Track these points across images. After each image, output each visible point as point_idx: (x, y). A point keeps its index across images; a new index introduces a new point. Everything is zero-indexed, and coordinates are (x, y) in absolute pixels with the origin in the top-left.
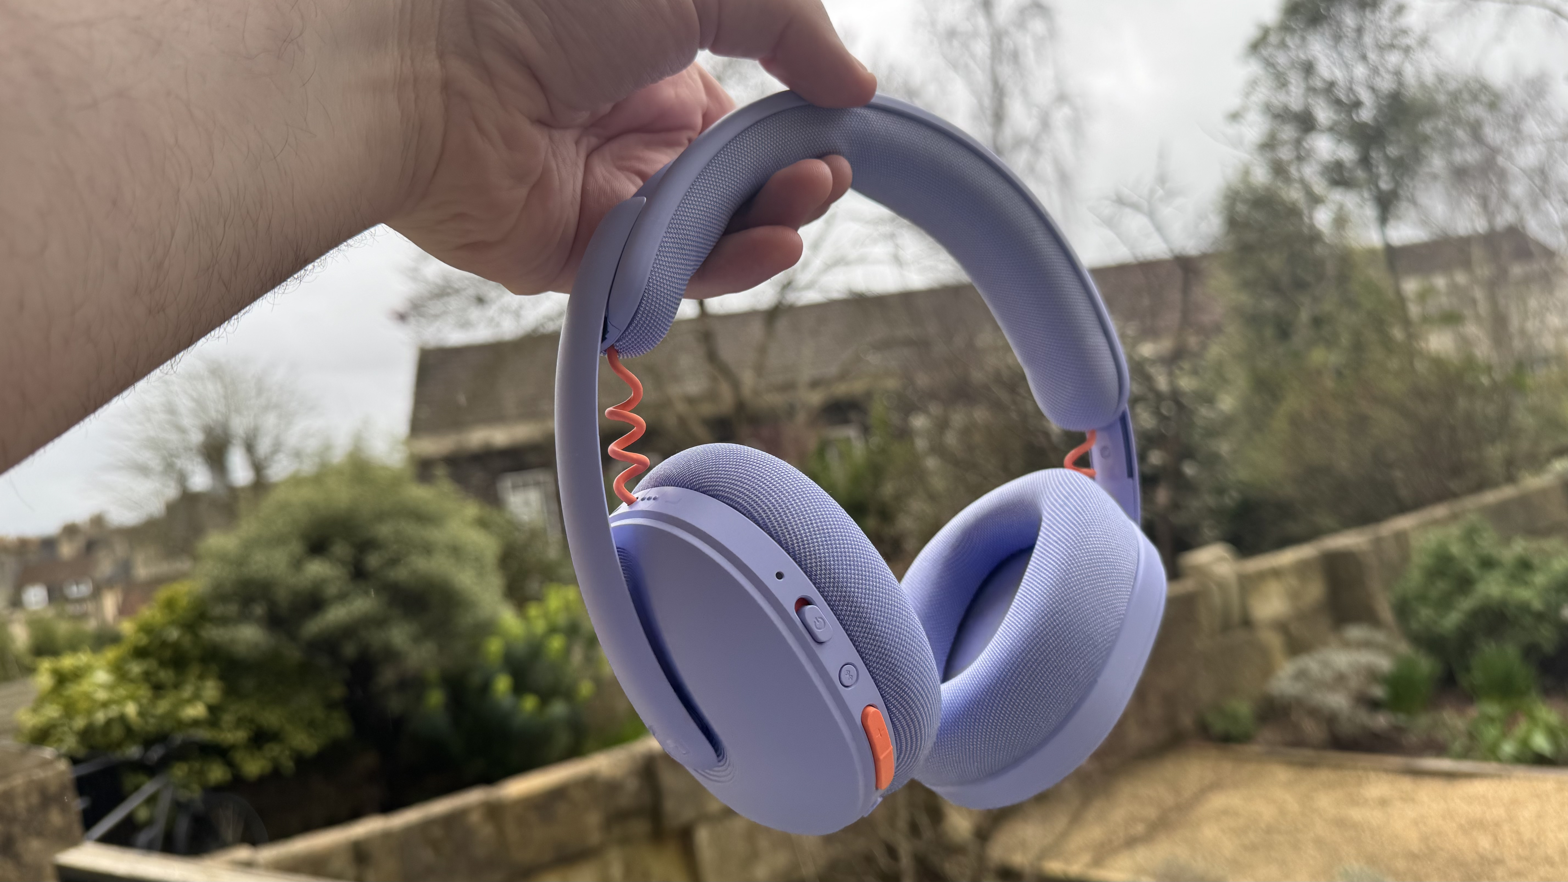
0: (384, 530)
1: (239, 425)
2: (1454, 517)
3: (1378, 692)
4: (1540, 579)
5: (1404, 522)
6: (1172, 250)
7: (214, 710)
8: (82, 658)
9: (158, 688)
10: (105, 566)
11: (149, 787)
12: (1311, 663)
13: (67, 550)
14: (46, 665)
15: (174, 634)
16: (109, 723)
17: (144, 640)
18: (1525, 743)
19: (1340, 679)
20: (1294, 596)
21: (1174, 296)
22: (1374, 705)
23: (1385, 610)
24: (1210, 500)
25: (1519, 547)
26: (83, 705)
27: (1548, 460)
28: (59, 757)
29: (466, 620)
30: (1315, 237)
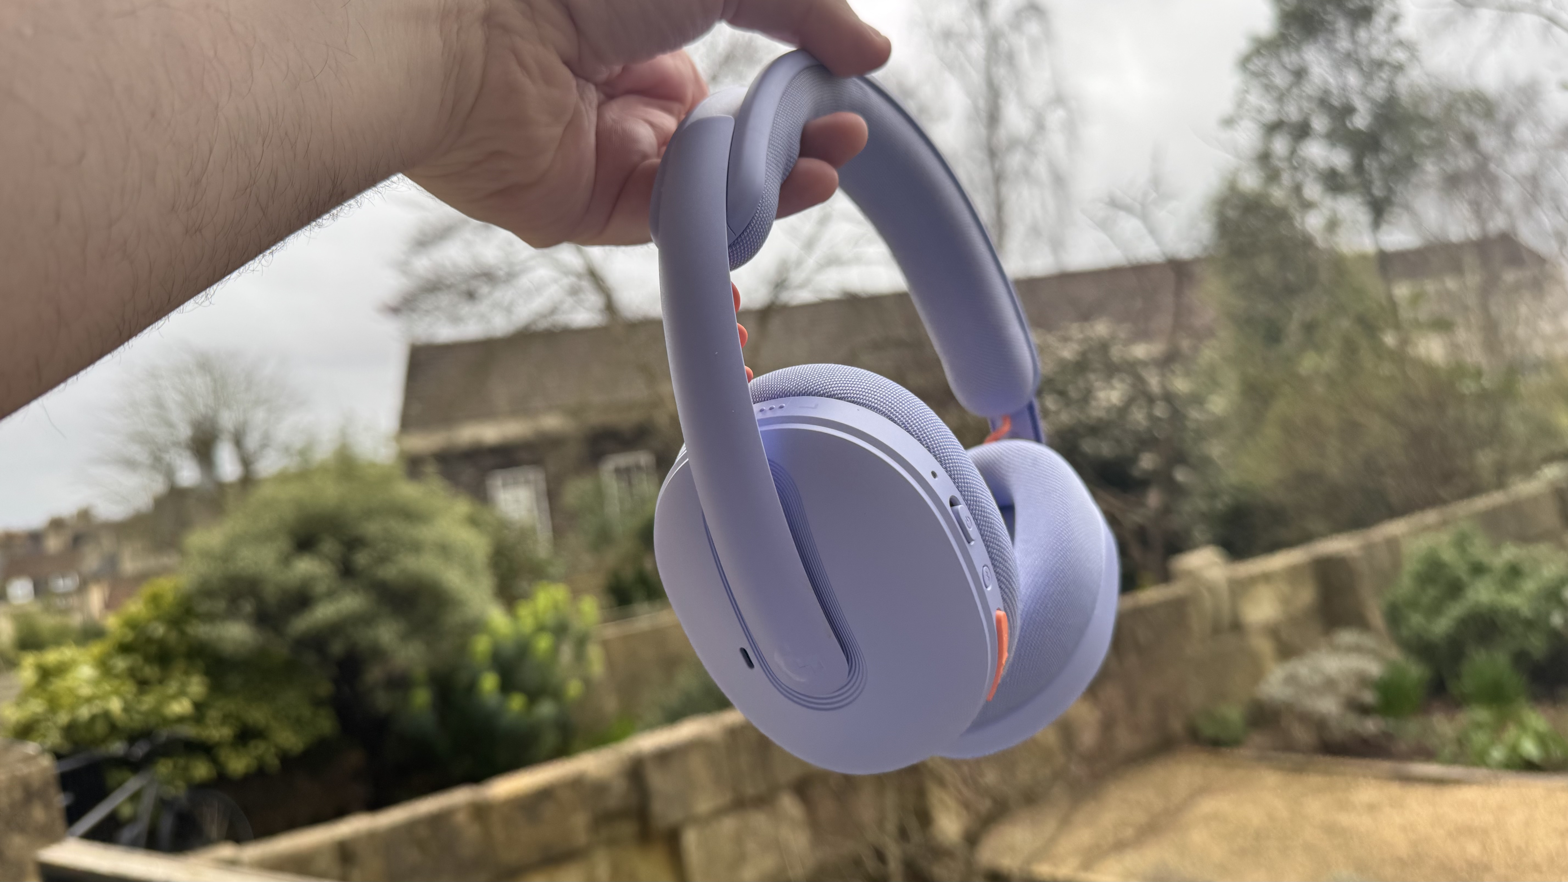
0: (372, 528)
1: (227, 420)
2: (1444, 523)
3: (1369, 697)
4: (1530, 586)
5: (1396, 528)
6: (1164, 254)
7: (199, 706)
8: (67, 653)
9: (143, 685)
10: (91, 560)
11: (133, 784)
12: (1302, 668)
13: (53, 544)
14: (29, 662)
15: (159, 630)
16: (93, 718)
17: (130, 636)
18: (1514, 749)
19: (1330, 684)
20: (1285, 601)
21: (1167, 299)
22: (1364, 710)
23: (1376, 615)
24: (1202, 505)
25: (1510, 553)
26: (66, 700)
27: (1539, 468)
28: (43, 751)
29: (452, 619)
30: (1307, 242)
